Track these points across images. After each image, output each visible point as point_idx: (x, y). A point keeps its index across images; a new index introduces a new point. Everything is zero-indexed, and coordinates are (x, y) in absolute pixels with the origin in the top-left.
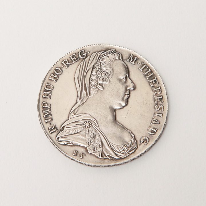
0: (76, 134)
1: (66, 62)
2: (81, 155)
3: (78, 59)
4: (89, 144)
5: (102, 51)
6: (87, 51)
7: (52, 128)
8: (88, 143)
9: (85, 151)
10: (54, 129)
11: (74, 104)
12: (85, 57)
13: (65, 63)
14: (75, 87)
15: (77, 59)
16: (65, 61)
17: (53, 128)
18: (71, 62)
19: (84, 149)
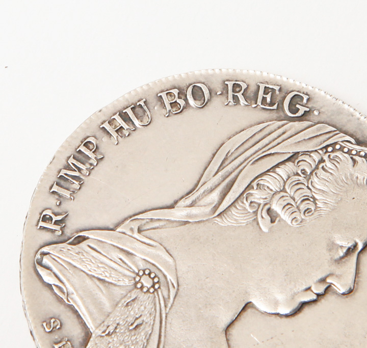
0: (96, 280)
1: (238, 89)
2: (60, 342)
3: (275, 107)
4: (104, 332)
5: (351, 136)
6: (314, 106)
7: (53, 216)
8: (105, 328)
9: (81, 340)
10: (57, 223)
11: (160, 205)
12: (297, 115)
13: (234, 91)
14: (203, 168)
15: (272, 104)
16: (239, 86)
17: (55, 218)
18: (251, 100)
19: (83, 334)
